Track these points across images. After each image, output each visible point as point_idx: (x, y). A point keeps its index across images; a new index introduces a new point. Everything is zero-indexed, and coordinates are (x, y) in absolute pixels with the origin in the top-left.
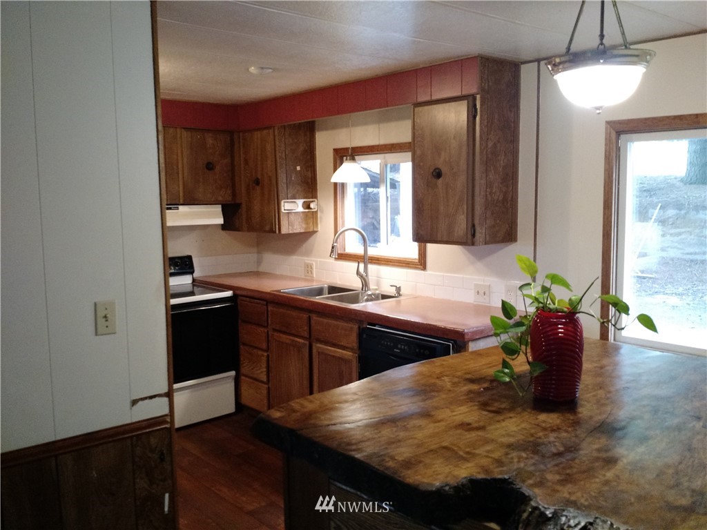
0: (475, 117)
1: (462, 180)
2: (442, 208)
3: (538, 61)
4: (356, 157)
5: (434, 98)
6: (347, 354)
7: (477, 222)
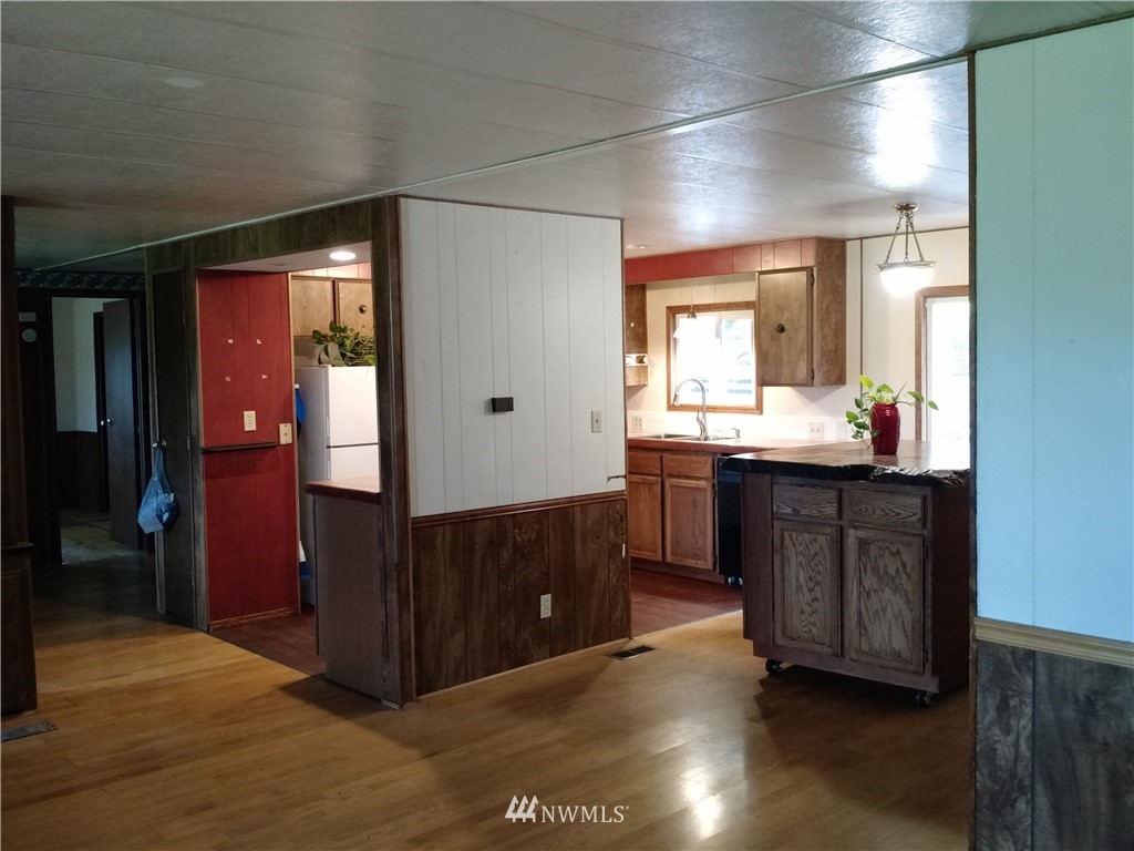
0: (812, 284)
1: (802, 335)
2: (785, 357)
3: (861, 239)
4: (697, 314)
5: (777, 268)
6: (702, 483)
7: (815, 367)
